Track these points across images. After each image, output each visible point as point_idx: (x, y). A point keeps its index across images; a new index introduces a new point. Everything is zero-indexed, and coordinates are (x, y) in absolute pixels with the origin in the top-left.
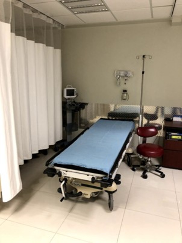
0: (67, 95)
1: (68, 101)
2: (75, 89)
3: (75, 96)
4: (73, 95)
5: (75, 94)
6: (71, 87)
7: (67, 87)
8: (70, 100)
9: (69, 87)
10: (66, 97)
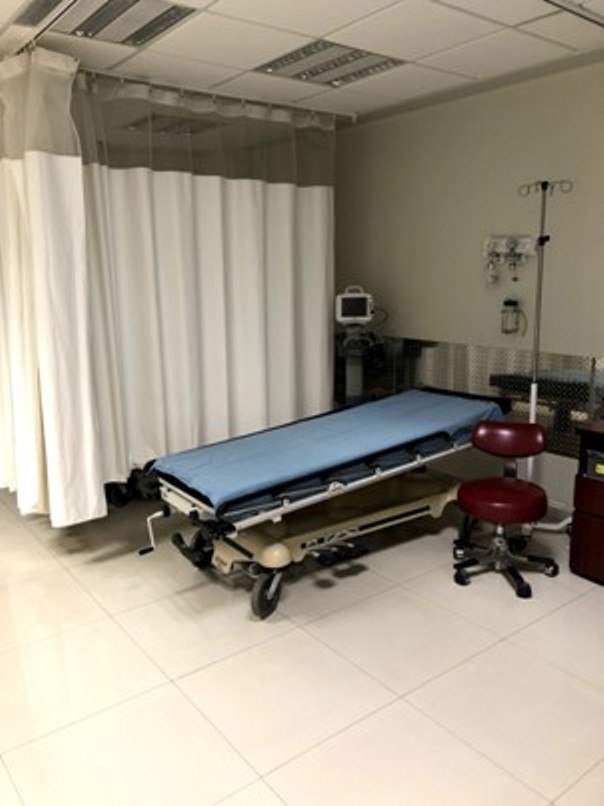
0: (344, 314)
1: (350, 331)
2: (368, 296)
3: (367, 319)
4: (364, 314)
5: (369, 311)
6: (358, 291)
7: (347, 290)
8: (357, 329)
9: (351, 291)
10: (340, 319)
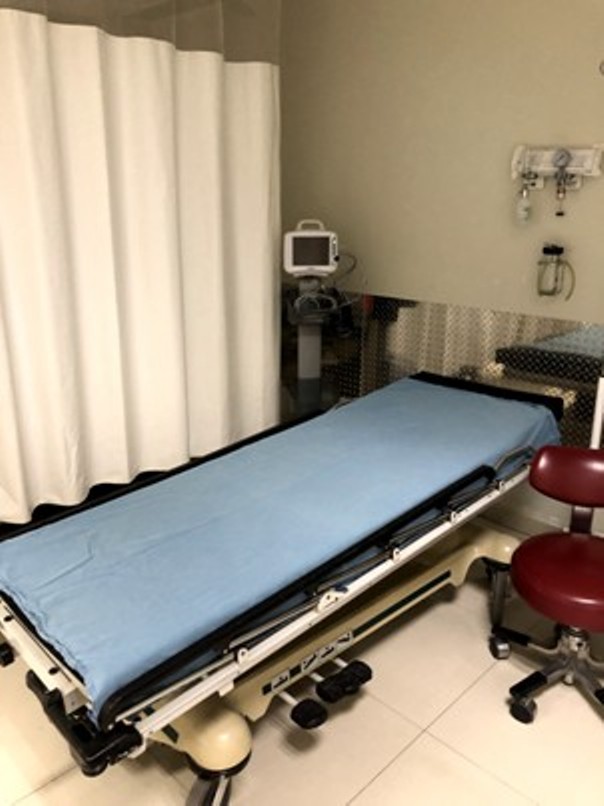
0: (296, 263)
1: (303, 286)
2: (332, 235)
3: (330, 268)
4: (326, 262)
5: (332, 259)
6: (316, 227)
7: (299, 226)
8: (315, 283)
9: (306, 227)
10: (290, 268)
